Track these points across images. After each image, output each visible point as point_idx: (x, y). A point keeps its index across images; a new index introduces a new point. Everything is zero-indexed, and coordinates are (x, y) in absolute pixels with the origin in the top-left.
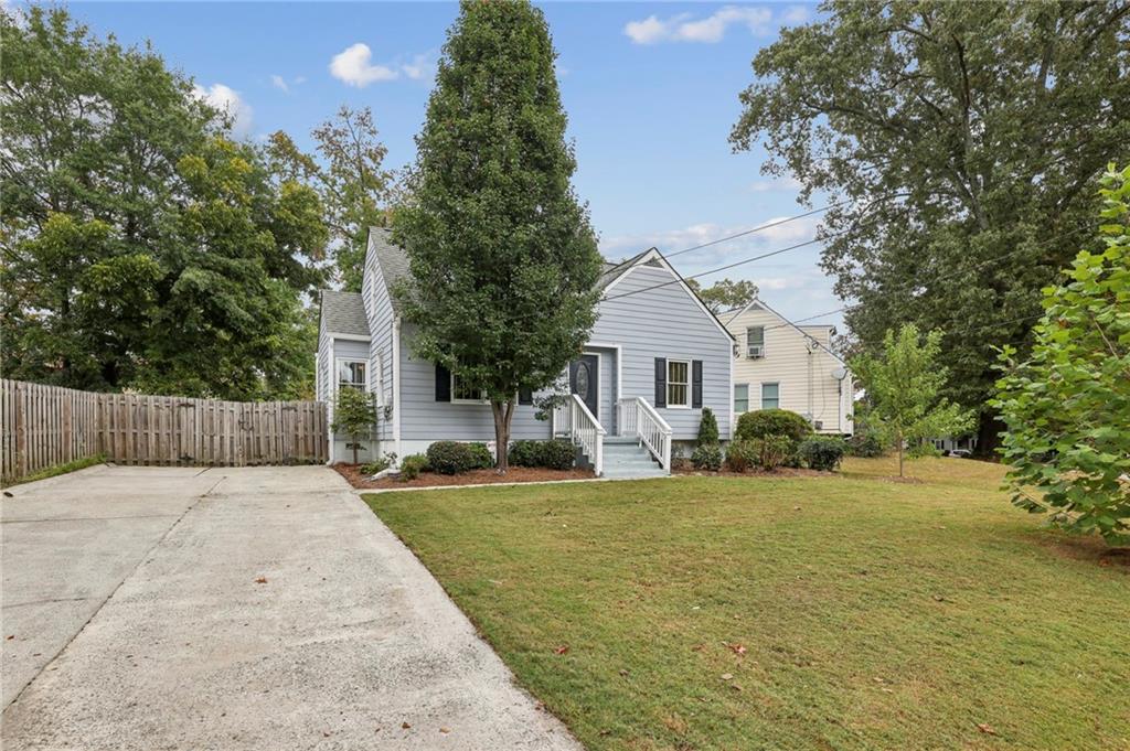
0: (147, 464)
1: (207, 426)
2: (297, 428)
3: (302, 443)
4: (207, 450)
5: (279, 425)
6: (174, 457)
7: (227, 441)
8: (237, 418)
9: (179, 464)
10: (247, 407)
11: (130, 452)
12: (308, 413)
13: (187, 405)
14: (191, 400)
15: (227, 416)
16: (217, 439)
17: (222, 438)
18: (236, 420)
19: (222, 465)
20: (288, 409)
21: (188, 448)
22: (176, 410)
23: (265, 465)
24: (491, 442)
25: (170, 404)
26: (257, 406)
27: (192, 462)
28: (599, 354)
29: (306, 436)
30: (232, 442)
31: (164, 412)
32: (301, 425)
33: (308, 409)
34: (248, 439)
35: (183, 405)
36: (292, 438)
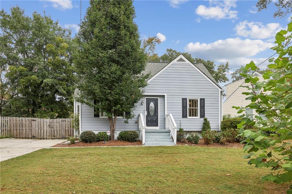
0: (23, 138)
1: (39, 127)
2: (65, 127)
3: (67, 132)
4: (39, 134)
5: (60, 126)
6: (30, 136)
7: (45, 131)
8: (48, 124)
9: (31, 138)
10: (51, 120)
11: (18, 135)
12: (69, 122)
13: (34, 120)
14: (35, 119)
15: (45, 124)
16: (42, 131)
17: (44, 130)
18: (48, 125)
19: (44, 139)
20: (63, 121)
21: (34, 133)
22: (31, 122)
23: (56, 139)
24: (109, 132)
25: (29, 120)
26: (54, 120)
27: (35, 138)
28: (159, 98)
29: (68, 130)
30: (47, 132)
31: (28, 122)
32: (67, 126)
33: (69, 121)
34: (51, 131)
35: (33, 120)
36: (64, 130)
